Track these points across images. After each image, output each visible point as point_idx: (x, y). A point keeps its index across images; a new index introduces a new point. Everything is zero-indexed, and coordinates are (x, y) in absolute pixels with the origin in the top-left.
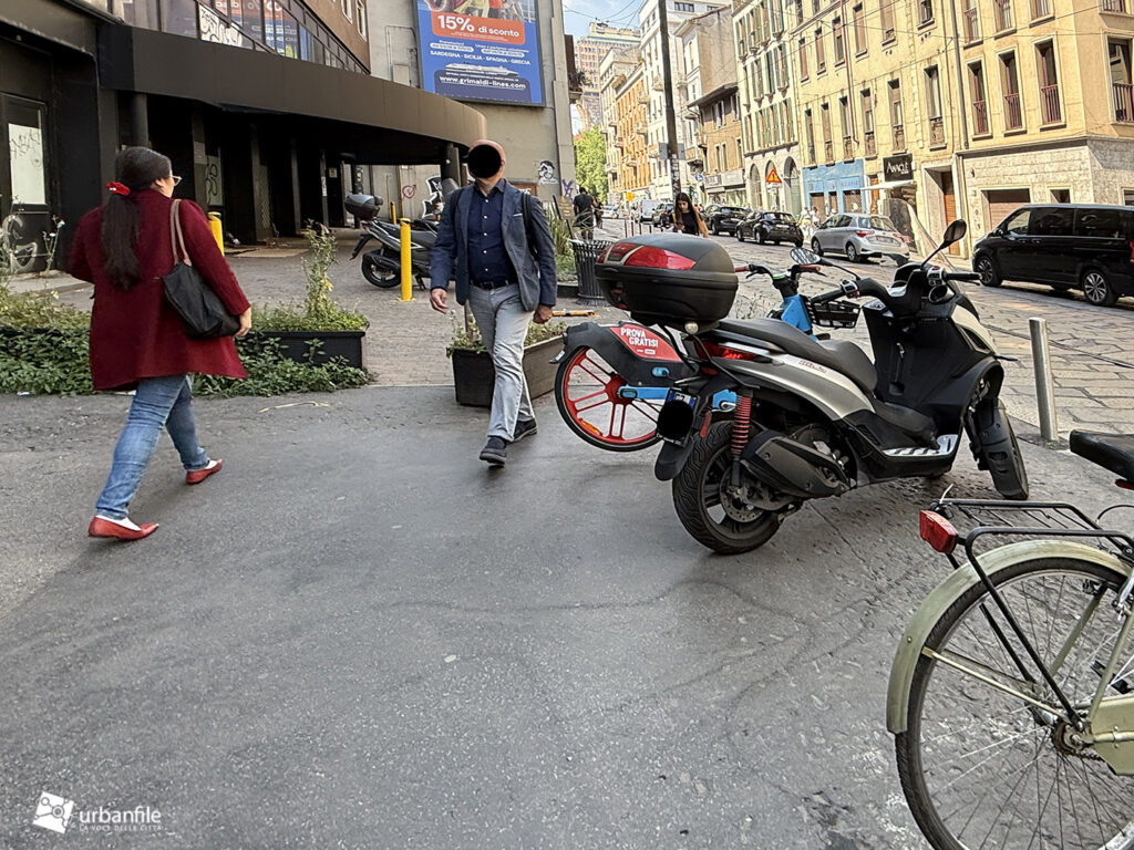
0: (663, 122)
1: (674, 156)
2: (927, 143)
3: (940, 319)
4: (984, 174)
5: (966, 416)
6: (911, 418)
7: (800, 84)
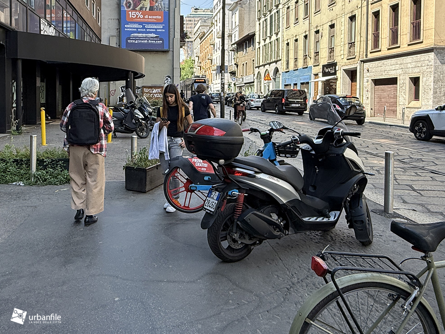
0: (219, 53)
1: (223, 72)
2: (346, 56)
3: (338, 155)
4: (374, 71)
5: (345, 202)
6: (318, 202)
7: (285, 30)
